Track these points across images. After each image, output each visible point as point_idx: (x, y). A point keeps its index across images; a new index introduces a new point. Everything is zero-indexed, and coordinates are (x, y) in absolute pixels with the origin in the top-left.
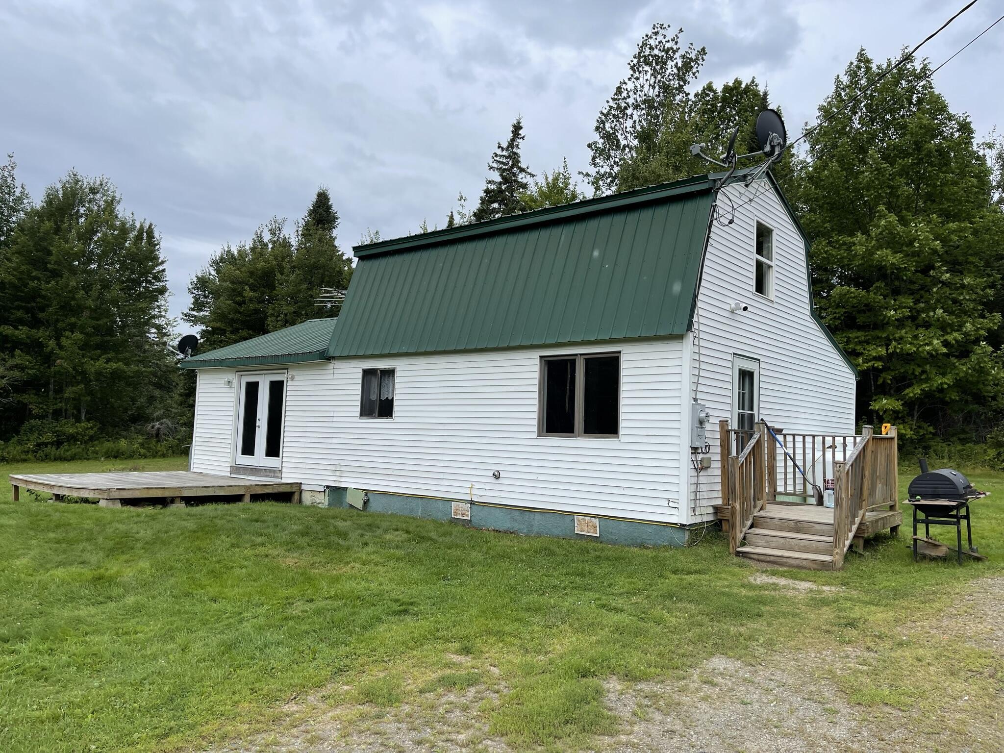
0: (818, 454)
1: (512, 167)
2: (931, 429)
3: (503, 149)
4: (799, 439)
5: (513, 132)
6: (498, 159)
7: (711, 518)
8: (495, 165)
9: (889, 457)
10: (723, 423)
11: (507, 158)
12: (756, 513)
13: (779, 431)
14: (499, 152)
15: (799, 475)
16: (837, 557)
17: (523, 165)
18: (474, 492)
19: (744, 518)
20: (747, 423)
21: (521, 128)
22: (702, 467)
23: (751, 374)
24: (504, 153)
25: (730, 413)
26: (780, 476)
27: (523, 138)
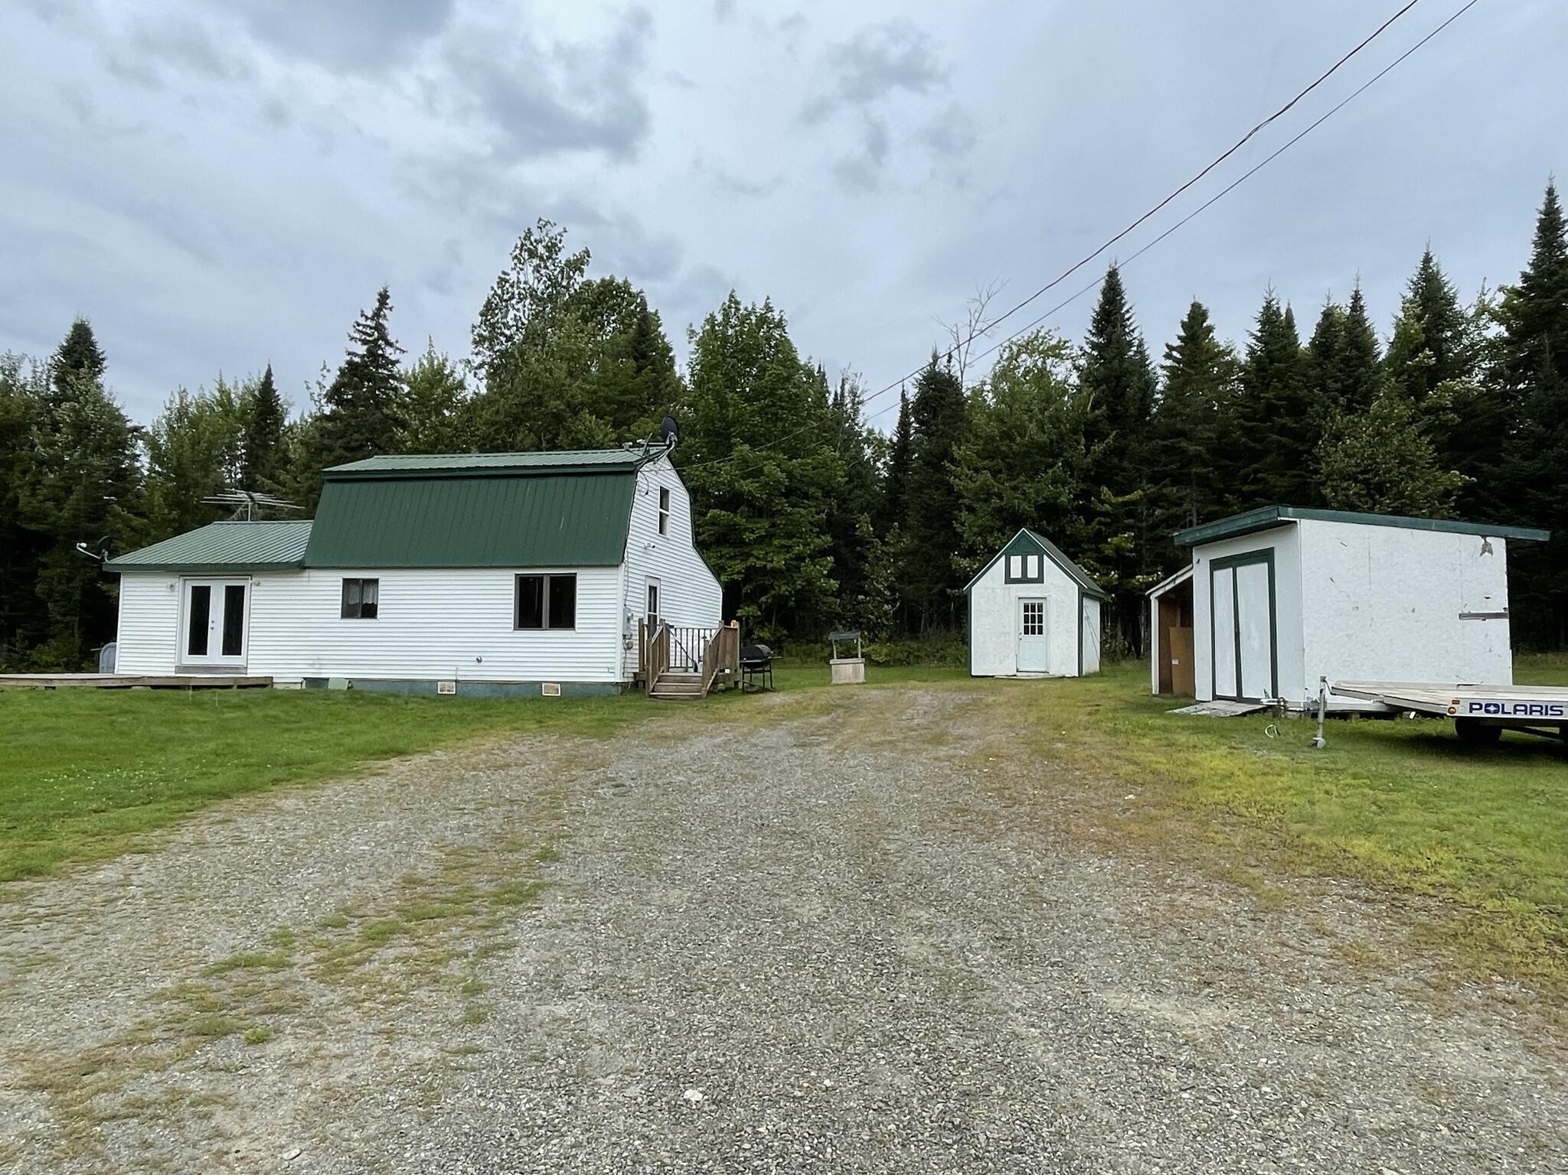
0: (696, 643)
1: (378, 340)
2: (785, 632)
3: (367, 318)
4: (684, 632)
5: (379, 301)
6: (361, 328)
7: (632, 680)
8: (357, 336)
9: (734, 641)
10: (641, 620)
11: (371, 328)
12: (660, 674)
13: (672, 627)
14: (362, 321)
15: (684, 654)
16: (704, 693)
17: (391, 338)
18: (459, 673)
19: (653, 678)
20: (653, 619)
21: (388, 297)
22: (628, 647)
23: (655, 588)
24: (369, 322)
25: (641, 612)
26: (672, 658)
27: (391, 309)
